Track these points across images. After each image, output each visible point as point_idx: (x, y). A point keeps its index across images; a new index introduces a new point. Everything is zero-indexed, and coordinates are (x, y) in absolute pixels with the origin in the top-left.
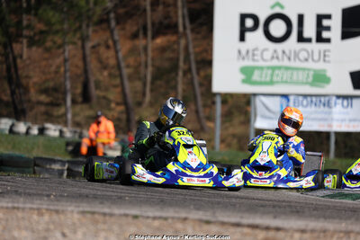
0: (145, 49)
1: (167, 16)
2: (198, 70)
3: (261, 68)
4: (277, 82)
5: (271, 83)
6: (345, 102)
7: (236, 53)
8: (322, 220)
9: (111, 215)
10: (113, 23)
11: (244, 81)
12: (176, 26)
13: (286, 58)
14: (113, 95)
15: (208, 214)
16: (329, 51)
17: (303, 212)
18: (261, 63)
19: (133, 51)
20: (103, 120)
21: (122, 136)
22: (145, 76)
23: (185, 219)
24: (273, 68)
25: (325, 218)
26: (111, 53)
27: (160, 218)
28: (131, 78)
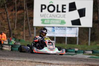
0: (15, 14)
1: (21, 5)
2: (29, 20)
3: (47, 19)
4: (51, 23)
5: (49, 23)
6: (70, 29)
7: (40, 15)
8: (63, 61)
9: (5, 60)
10: (6, 7)
11: (42, 23)
12: (23, 8)
13: (53, 17)
14: (6, 27)
15: (32, 59)
16: (65, 15)
17: (58, 59)
18: (47, 18)
19: (11, 15)
20: (3, 34)
21: (8, 38)
22: (15, 22)
23: (26, 61)
24: (50, 20)
25: (64, 60)
26: (5, 15)
27: (19, 61)
28: (11, 22)
